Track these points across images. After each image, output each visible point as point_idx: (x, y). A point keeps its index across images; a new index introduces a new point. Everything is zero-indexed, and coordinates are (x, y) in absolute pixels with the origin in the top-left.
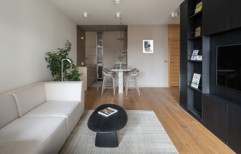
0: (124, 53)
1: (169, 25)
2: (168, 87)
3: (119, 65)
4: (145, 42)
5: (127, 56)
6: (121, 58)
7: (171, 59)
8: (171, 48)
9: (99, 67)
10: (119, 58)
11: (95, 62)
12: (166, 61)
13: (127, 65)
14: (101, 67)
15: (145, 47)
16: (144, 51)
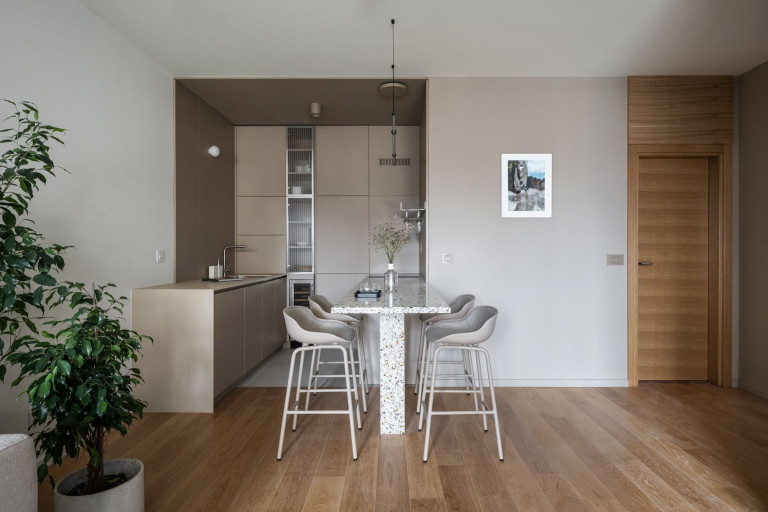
0: (411, 218)
1: (630, 79)
2: (625, 384)
3: (384, 277)
4: (514, 166)
5: (421, 237)
6: (392, 242)
7: (642, 247)
8: (643, 195)
9: (298, 287)
10: (381, 239)
11: (281, 266)
12: (614, 260)
13: (422, 276)
14: (307, 286)
15: (512, 188)
16: (507, 210)
